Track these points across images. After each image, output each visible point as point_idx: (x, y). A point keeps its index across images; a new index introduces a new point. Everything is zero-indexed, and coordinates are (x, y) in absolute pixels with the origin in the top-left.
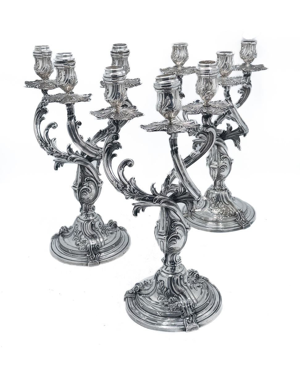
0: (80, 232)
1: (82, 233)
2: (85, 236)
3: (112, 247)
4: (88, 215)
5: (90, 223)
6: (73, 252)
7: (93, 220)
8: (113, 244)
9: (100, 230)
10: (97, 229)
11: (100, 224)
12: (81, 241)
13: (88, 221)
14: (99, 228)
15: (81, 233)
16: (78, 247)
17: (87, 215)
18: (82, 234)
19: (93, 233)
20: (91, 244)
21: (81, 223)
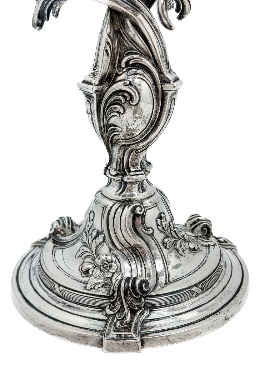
0: (98, 234)
1: (104, 237)
2: (112, 247)
3: (188, 292)
4: (126, 183)
5: (128, 210)
6: (67, 293)
7: (141, 201)
8: (195, 285)
9: (159, 236)
10: (150, 232)
11: (160, 217)
12: (98, 261)
13: (125, 203)
14: (155, 228)
15: (101, 238)
16: (86, 279)
17: (124, 185)
18: (104, 241)
19: (135, 241)
20: (127, 274)
21: (104, 208)
